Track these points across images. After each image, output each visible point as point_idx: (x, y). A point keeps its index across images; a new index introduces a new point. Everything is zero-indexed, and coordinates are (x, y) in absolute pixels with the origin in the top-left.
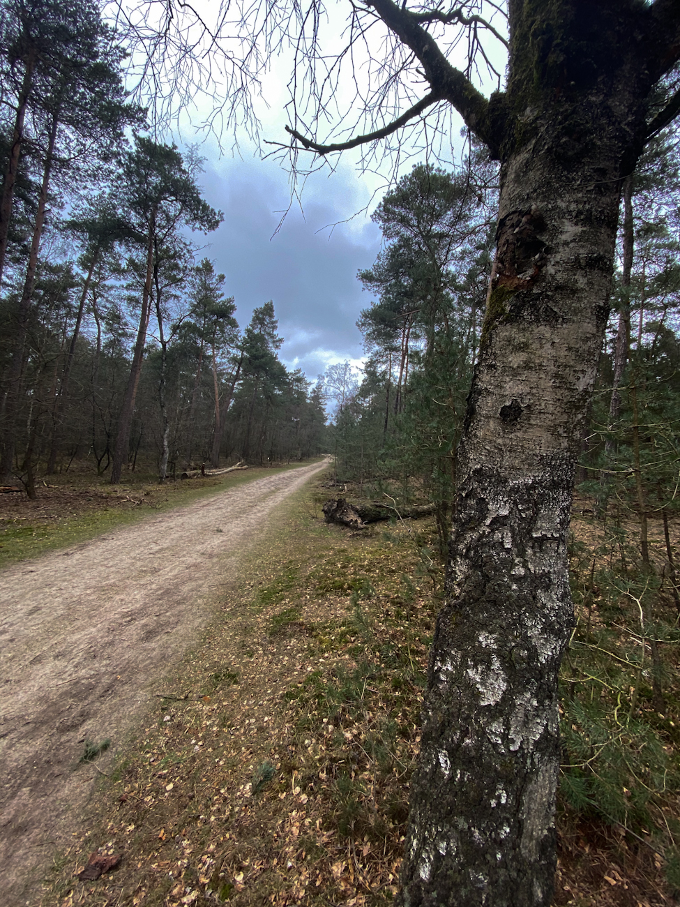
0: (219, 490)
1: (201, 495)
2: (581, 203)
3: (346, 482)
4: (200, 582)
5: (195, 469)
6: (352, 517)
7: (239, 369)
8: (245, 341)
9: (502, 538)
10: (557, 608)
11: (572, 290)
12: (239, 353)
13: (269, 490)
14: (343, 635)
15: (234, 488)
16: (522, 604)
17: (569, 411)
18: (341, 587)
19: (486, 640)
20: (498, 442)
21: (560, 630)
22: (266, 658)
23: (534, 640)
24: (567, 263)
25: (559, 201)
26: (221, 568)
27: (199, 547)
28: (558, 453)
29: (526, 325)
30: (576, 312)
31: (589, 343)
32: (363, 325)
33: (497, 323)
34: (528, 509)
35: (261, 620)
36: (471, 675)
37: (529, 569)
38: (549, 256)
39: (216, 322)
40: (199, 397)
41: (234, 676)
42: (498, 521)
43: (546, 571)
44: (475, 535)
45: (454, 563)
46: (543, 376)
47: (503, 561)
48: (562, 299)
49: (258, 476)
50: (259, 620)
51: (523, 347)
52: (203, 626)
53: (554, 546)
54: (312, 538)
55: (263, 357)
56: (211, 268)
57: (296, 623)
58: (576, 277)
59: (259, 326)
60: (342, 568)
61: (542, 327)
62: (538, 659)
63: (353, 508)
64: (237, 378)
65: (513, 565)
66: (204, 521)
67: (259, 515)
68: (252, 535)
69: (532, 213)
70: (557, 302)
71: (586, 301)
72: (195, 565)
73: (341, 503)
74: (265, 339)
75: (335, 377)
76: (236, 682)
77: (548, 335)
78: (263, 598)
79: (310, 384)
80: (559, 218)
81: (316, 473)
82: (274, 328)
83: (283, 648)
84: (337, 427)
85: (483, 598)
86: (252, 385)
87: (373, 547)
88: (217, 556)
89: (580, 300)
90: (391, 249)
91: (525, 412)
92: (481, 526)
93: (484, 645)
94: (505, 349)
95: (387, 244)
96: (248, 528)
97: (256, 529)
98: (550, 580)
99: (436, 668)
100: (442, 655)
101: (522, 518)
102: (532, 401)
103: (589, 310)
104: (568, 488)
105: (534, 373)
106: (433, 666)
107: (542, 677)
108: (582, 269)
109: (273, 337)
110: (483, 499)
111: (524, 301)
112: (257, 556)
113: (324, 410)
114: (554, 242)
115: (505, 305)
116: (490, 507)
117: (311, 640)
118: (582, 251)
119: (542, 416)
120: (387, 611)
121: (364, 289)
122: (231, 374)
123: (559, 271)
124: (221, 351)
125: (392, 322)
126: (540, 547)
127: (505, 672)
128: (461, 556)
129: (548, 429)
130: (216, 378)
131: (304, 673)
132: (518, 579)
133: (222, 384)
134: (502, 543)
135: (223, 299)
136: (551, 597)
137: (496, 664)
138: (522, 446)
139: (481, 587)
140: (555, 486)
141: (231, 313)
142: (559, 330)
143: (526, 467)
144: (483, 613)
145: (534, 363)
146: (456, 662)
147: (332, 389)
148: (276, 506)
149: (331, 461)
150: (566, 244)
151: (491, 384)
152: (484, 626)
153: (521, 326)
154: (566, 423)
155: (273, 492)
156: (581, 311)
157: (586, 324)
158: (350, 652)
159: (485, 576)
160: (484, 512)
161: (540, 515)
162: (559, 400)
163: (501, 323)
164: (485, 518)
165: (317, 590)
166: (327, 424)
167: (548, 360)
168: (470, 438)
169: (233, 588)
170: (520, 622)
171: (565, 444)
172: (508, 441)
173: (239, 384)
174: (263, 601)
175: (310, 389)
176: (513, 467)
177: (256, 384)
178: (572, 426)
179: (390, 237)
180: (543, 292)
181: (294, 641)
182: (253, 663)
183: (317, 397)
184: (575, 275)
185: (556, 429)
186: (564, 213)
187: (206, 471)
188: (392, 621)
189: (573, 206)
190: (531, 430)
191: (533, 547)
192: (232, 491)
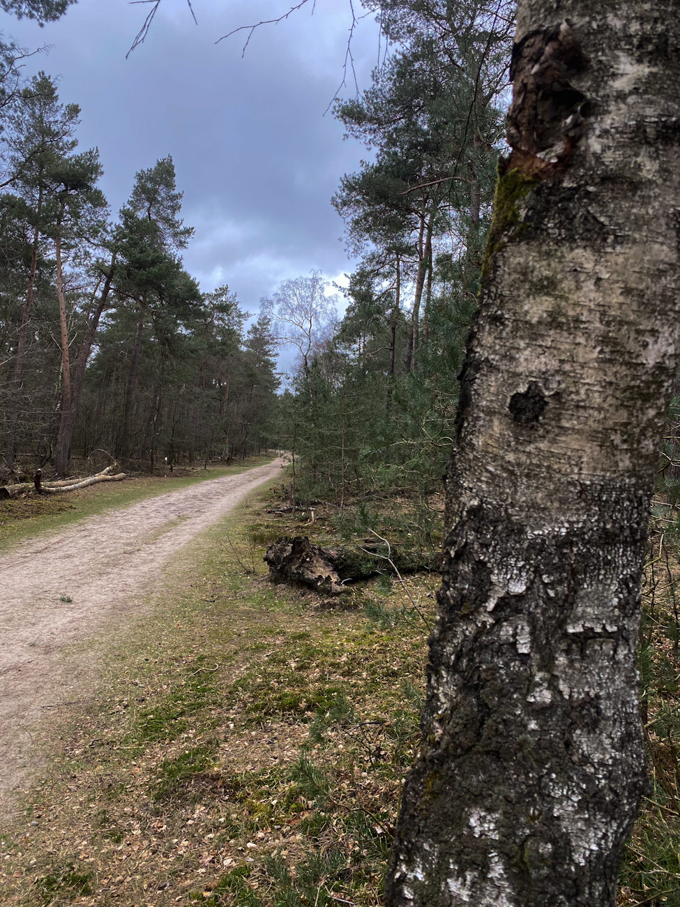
0: (68, 521)
1: (34, 531)
2: (648, 21)
3: (314, 504)
4: (27, 700)
5: (23, 480)
6: (321, 570)
7: (107, 288)
8: (120, 234)
9: (515, 635)
10: (610, 762)
11: (631, 183)
12: (107, 256)
13: (165, 521)
14: (292, 797)
15: (96, 517)
16: (544, 756)
17: (630, 403)
18: (294, 706)
19: (481, 824)
20: (507, 458)
21: (616, 804)
22: (146, 843)
23: (565, 823)
24: (622, 133)
25: (610, 16)
26: (67, 672)
27: (25, 633)
28: (612, 480)
29: (553, 246)
30: (639, 223)
31: (663, 281)
32: (344, 203)
33: (506, 239)
34: (560, 582)
35: (140, 771)
36: (453, 888)
37: (561, 693)
38: (592, 119)
39: (63, 197)
40: (30, 339)
41: (83, 881)
42: (508, 605)
43: (592, 694)
44: (470, 630)
45: (437, 681)
46: (581, 340)
47: (515, 678)
48: (614, 198)
49: (144, 494)
50: (138, 771)
51: (546, 287)
52: (28, 784)
53: (608, 648)
54: (244, 612)
55: (153, 263)
56: (53, 91)
57: (206, 776)
58: (639, 160)
59: (147, 204)
60: (299, 669)
61: (579, 251)
62: (572, 860)
63: (321, 553)
64: (103, 304)
65: (531, 686)
66: (37, 582)
67: (145, 568)
68: (128, 609)
69: (561, 37)
70: (603, 205)
71: (656, 204)
72: (16, 668)
73: (299, 545)
74: (157, 229)
75: (295, 302)
76: (87, 892)
77: (589, 266)
78: (146, 729)
79: (247, 315)
80: (610, 48)
81: (258, 487)
82: (175, 208)
83: (179, 823)
84: (296, 400)
85: (479, 748)
86: (133, 318)
87: (359, 628)
88: (61, 648)
89: (645, 201)
90: (397, 62)
91: (551, 405)
92: (479, 613)
93: (477, 831)
94: (518, 289)
95: (392, 50)
96: (121, 595)
97: (135, 597)
98: (599, 712)
99: (398, 875)
100: (409, 853)
101: (549, 598)
102: (563, 386)
103: (663, 221)
104: (635, 542)
105: (565, 334)
106: (395, 870)
107: (579, 892)
108: (649, 144)
109: (173, 226)
110: (483, 563)
111: (548, 202)
112: (137, 650)
113: (273, 365)
114: (601, 93)
115: (519, 208)
116: (494, 578)
117: (233, 807)
118: (649, 111)
119: (581, 413)
120: (379, 749)
121: (346, 136)
122: (92, 296)
123: (609, 148)
124: (73, 251)
125: (400, 199)
126: (582, 651)
127: (511, 883)
128: (448, 667)
129: (592, 436)
130: (63, 305)
131: (216, 871)
132: (540, 711)
133: (76, 315)
134: (514, 645)
135: (77, 152)
136: (601, 742)
137: (497, 870)
138: (549, 467)
139: (475, 724)
140: (608, 539)
141: (93, 180)
142: (608, 257)
143: (556, 504)
144: (477, 774)
145: (565, 315)
146: (431, 864)
147: (287, 325)
148: (177, 552)
149: (286, 464)
150: (621, 96)
151: (495, 352)
152: (477, 798)
153: (544, 248)
154: (626, 425)
155: (173, 524)
156: (647, 223)
157: (657, 246)
158: (304, 827)
159: (483, 705)
160: (483, 587)
161: (582, 593)
162: (611, 383)
163: (511, 239)
164: (486, 599)
165: (248, 713)
166: (280, 392)
167: (590, 311)
168: (463, 449)
169: (88, 712)
170: (539, 791)
171: (625, 462)
172: (523, 458)
173: (109, 316)
174: (145, 735)
175: (247, 326)
176: (534, 506)
177: (141, 316)
178: (637, 430)
179: (395, 37)
180: (579, 186)
181: (200, 810)
182: (121, 853)
183: (260, 341)
184: (637, 155)
185: (607, 436)
186: (619, 39)
187: (44, 484)
188: (385, 767)
189: (634, 27)
190: (563, 438)
191: (568, 652)
192: (94, 522)
